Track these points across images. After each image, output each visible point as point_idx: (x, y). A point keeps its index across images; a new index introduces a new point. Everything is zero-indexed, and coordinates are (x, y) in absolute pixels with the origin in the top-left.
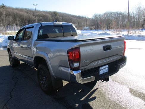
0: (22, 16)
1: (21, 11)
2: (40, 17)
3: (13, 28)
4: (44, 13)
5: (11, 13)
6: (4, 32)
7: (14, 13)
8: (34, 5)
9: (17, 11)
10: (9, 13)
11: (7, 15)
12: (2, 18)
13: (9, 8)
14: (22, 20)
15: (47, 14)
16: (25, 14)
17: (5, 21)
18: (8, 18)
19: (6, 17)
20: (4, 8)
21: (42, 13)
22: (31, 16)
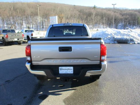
0: (109, 15)
1: (109, 11)
2: (127, 16)
3: (100, 26)
4: (132, 12)
5: (100, 13)
6: (91, 29)
7: (102, 13)
8: (113, 4)
9: (105, 11)
10: (98, 13)
11: (96, 15)
12: (92, 17)
13: (99, 8)
14: (109, 19)
15: (135, 12)
16: (112, 13)
17: (93, 20)
18: (97, 17)
19: (95, 16)
20: (95, 9)
21: (130, 11)
22: (118, 15)
